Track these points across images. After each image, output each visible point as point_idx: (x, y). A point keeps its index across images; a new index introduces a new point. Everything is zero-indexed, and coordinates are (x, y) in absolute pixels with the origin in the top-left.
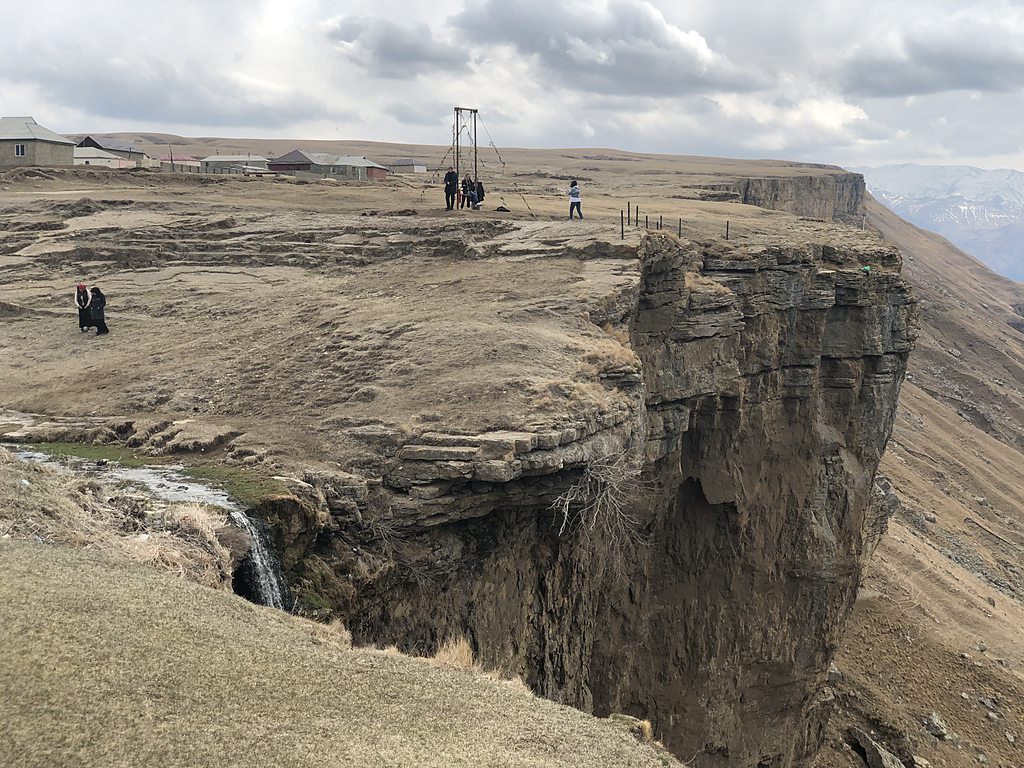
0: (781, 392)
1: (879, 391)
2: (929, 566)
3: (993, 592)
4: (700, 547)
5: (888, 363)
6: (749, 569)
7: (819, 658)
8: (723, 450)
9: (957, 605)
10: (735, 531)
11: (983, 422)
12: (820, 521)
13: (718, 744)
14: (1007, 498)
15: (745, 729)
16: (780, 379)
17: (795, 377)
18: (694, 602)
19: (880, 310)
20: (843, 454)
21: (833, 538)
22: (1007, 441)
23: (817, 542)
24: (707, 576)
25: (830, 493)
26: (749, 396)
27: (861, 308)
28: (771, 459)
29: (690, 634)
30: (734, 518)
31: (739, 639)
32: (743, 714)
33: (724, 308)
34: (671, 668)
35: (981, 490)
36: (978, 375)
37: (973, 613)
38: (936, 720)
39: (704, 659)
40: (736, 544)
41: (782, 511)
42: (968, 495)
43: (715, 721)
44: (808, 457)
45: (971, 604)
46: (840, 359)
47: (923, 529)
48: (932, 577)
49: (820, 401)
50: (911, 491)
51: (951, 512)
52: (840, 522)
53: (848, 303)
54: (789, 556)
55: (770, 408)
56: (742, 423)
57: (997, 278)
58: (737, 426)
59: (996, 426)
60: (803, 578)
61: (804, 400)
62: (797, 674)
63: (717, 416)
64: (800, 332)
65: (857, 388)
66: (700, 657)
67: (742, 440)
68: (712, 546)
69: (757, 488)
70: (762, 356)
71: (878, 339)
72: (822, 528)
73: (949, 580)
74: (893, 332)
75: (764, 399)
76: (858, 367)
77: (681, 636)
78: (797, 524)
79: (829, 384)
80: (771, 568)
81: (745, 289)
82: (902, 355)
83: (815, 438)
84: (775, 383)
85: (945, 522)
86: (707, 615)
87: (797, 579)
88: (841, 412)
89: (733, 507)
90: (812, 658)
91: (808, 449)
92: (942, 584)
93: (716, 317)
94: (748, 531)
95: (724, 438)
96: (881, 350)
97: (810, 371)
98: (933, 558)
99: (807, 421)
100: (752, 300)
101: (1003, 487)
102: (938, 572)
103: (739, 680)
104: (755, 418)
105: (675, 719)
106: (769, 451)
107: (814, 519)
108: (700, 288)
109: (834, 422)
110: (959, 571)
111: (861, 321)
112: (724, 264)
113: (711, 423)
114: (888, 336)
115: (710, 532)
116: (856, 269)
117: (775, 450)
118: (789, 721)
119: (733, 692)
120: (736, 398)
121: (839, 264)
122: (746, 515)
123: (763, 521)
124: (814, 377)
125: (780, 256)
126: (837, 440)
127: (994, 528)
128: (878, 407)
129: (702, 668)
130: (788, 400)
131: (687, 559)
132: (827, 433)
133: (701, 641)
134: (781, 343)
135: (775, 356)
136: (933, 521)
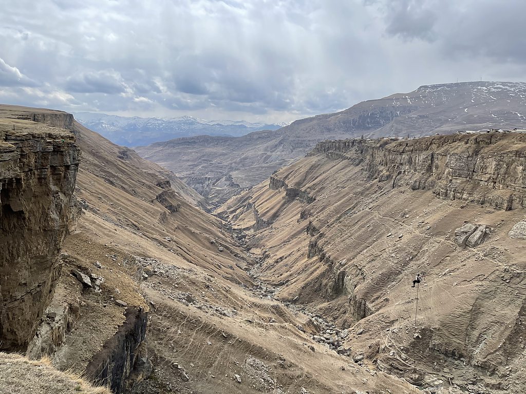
0: (37, 177)
1: (70, 175)
2: (98, 222)
3: (116, 227)
4: (12, 225)
5: (72, 167)
6: (30, 230)
7: (56, 252)
8: (17, 195)
9: (106, 232)
10: (24, 219)
11: (112, 183)
12: (53, 213)
13: (23, 282)
14: (119, 202)
15: (33, 276)
16: (36, 172)
17: (41, 172)
18: (11, 242)
19: (68, 152)
20: (59, 193)
21: (58, 218)
22: (119, 187)
23: (53, 220)
24: (15, 234)
25: (56, 205)
26: (25, 178)
27: (62, 152)
28: (35, 197)
29: (10, 251)
30: (23, 215)
31: (28, 250)
32: (31, 272)
33: (13, 151)
34: (4, 262)
35: (112, 201)
36: (110, 170)
37: (111, 233)
38: (98, 263)
39: (16, 258)
40: (25, 222)
41: (40, 212)
42: (108, 202)
43: (22, 275)
44: (48, 195)
45: (110, 231)
46: (57, 166)
47: (96, 213)
48: (99, 225)
49: (51, 179)
50: (92, 203)
51: (104, 207)
52: (60, 213)
53: (57, 150)
54: (43, 225)
55: (33, 181)
56: (23, 186)
57: (114, 145)
58: (22, 187)
59: (115, 184)
60: (48, 230)
61: (45, 179)
62: (49, 258)
63: (14, 185)
64: (42, 159)
65: (63, 175)
66: (15, 258)
67: (24, 191)
68: (16, 224)
69: (31, 206)
70: (29, 166)
71: (68, 160)
72: (54, 215)
73: (104, 225)
74: (74, 159)
75: (31, 179)
76: (63, 169)
77: (7, 252)
78: (45, 215)
79: (53, 174)
80: (38, 229)
81: (21, 146)
82: (77, 165)
83: (50, 190)
84: (35, 174)
85: (102, 210)
86: (16, 245)
87: (46, 230)
88: (58, 181)
89: (22, 212)
90: (54, 252)
91: (48, 193)
92: (102, 227)
93: (9, 154)
94: (29, 219)
95: (17, 191)
96: (69, 163)
97: (46, 170)
98: (99, 220)
99: (47, 185)
100: (24, 149)
101: (118, 200)
102: (101, 223)
103: (29, 262)
104: (28, 185)
105: (7, 278)
106: (34, 194)
107: (51, 213)
108: (3, 145)
109: (55, 184)
110: (107, 223)
111: (63, 155)
112: (13, 138)
113: (13, 187)
114: (72, 160)
115: (15, 220)
116: (60, 140)
117: (36, 194)
118: (47, 271)
119: (27, 266)
120: (21, 179)
121: (54, 139)
122: (27, 213)
123: (34, 215)
124: (48, 172)
125: (33, 136)
126: (57, 190)
127: (116, 211)
128: (70, 180)
129: (16, 261)
130: (40, 179)
131: (8, 229)
132: (54, 188)
133: (15, 253)
134: (36, 162)
135: (33, 165)
136: (99, 210)
